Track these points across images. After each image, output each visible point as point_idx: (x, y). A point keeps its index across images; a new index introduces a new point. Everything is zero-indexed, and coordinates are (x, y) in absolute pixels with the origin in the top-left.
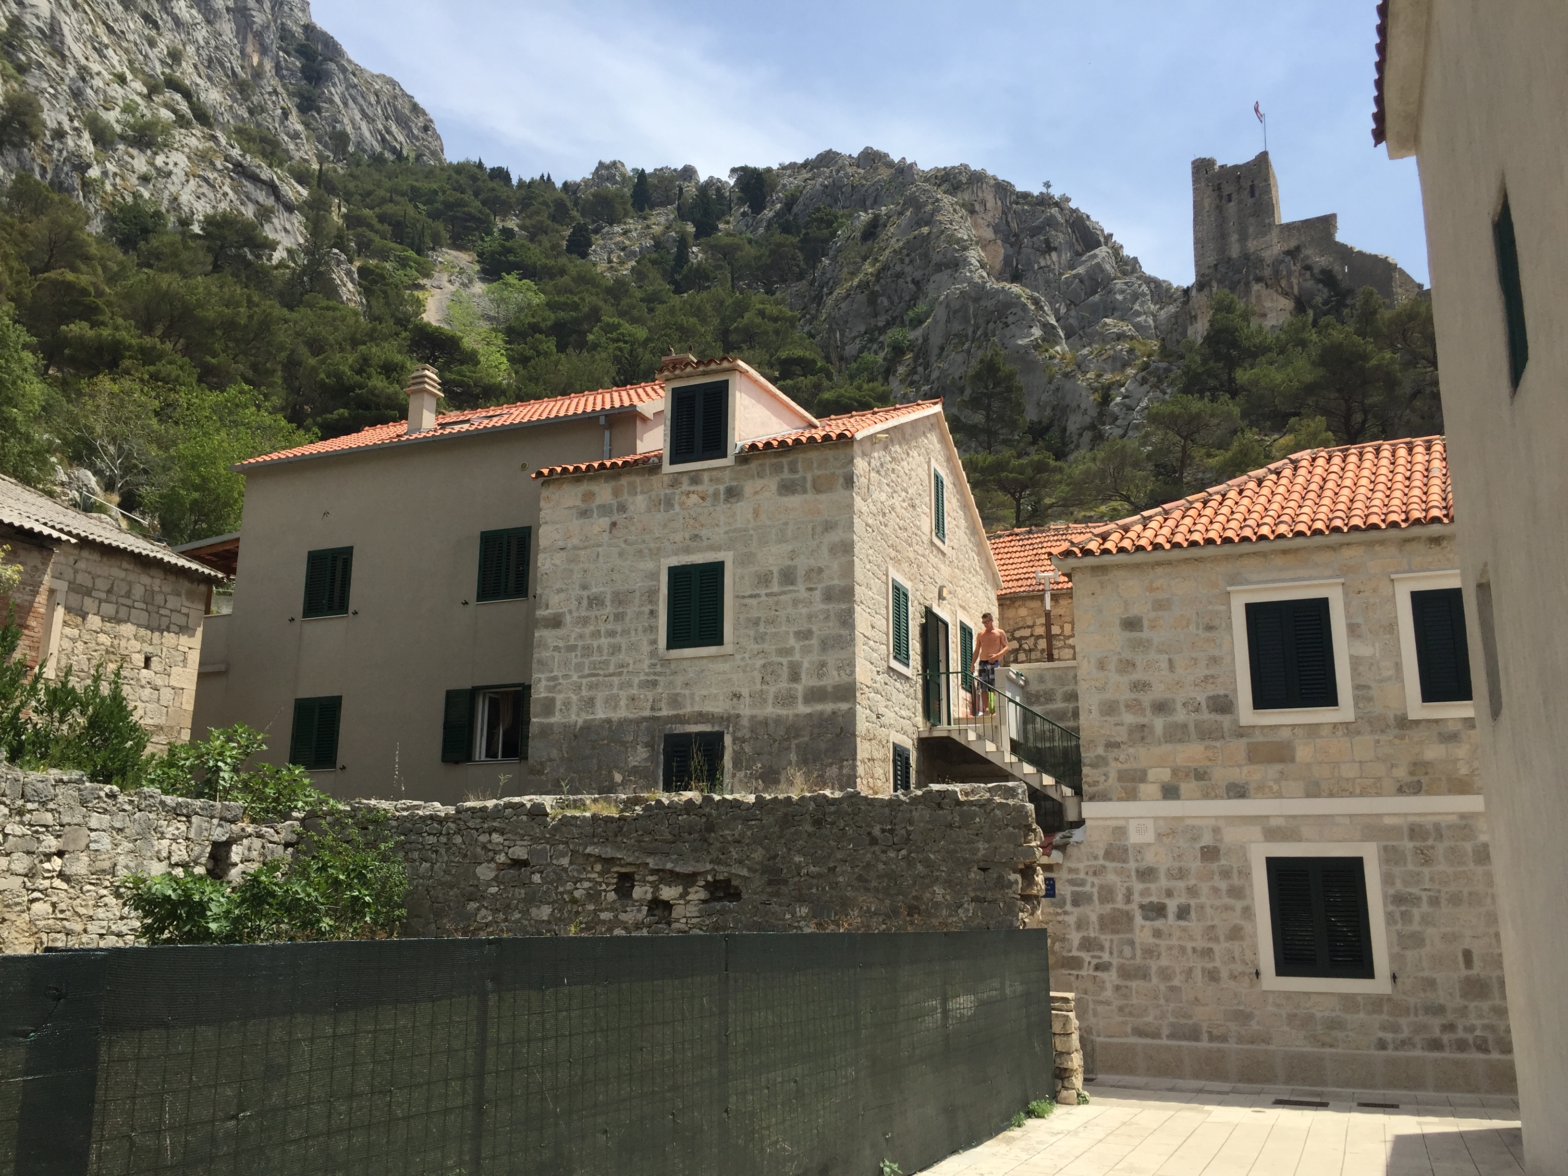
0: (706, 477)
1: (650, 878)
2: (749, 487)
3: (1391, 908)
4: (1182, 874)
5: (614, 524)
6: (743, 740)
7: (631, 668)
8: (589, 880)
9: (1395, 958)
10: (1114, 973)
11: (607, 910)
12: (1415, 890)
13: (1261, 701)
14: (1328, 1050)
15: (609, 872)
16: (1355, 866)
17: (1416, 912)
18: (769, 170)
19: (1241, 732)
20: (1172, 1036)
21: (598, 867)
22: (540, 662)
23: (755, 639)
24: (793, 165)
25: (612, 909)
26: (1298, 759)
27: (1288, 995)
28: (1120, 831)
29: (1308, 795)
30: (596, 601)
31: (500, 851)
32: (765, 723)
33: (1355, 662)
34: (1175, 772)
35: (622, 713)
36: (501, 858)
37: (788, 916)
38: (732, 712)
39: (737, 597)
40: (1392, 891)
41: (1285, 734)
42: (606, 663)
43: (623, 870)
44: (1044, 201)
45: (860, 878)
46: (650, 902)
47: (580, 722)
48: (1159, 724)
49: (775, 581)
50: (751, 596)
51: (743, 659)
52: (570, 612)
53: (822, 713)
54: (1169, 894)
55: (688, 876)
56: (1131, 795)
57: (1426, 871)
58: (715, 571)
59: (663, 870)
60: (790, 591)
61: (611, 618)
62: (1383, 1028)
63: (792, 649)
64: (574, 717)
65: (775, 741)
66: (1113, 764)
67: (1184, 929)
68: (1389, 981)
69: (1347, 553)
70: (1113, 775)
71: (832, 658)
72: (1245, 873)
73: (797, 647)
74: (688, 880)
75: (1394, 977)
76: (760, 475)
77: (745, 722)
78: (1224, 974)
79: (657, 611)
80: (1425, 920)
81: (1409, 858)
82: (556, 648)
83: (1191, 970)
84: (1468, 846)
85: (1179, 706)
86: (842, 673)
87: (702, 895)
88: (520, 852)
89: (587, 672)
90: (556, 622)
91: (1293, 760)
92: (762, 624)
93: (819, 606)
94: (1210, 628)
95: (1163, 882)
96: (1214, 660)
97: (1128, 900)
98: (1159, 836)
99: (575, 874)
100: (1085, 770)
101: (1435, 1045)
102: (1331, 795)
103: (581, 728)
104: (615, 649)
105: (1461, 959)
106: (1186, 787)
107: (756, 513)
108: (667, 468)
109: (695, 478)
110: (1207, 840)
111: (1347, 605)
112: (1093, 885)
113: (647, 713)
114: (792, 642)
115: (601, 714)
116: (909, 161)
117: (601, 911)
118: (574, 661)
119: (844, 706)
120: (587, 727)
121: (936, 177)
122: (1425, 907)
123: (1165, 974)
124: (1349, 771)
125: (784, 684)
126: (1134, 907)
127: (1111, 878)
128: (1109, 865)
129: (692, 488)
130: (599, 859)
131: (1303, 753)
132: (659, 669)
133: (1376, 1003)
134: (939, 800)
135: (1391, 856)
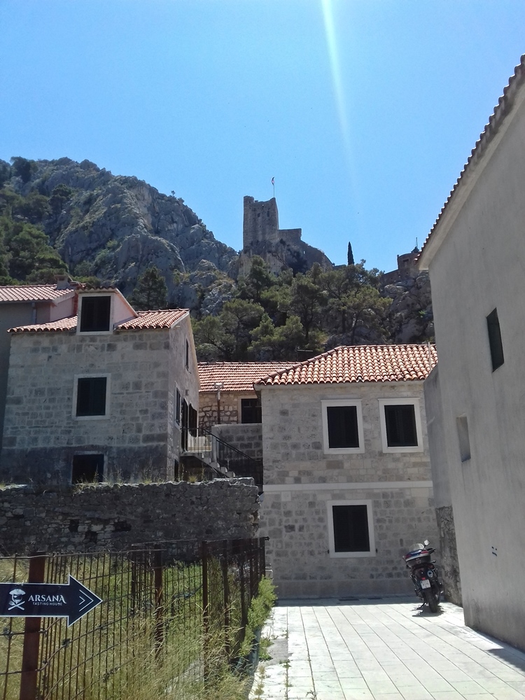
0: (98, 338)
1: (87, 522)
2: (120, 345)
3: (376, 524)
4: (301, 513)
5: (50, 357)
6: (113, 458)
7: (57, 424)
8: (56, 523)
9: (377, 543)
10: (274, 553)
11: (64, 537)
12: (384, 517)
13: (332, 445)
14: (353, 580)
15: (66, 519)
16: (363, 509)
17: (384, 525)
18: (33, 161)
19: (324, 457)
20: (296, 578)
21: (61, 517)
22: (9, 420)
23: (121, 413)
24: (46, 161)
25: (67, 537)
26: (345, 467)
27: (339, 559)
28: (278, 496)
29: (348, 482)
30: (40, 392)
31: (8, 511)
32: (125, 450)
33: (365, 431)
34: (300, 472)
35: (51, 445)
36: (9, 514)
37: (153, 536)
38: (108, 445)
39: (112, 393)
40: (376, 518)
41: (340, 458)
42: (44, 421)
43: (73, 518)
44: (172, 199)
45: (186, 519)
46: (86, 532)
47: (29, 449)
48: (294, 452)
49: (131, 387)
50: (119, 394)
51: (114, 422)
52: (26, 396)
53: (151, 447)
54: (296, 521)
55: (105, 520)
56: (283, 482)
57: (388, 510)
58: (102, 381)
59: (93, 518)
60: (138, 392)
61: (48, 401)
62: (372, 570)
63: (138, 417)
64: (26, 446)
65: (129, 459)
66: (276, 469)
67: (301, 535)
68: (375, 552)
69: (363, 389)
70: (275, 474)
71: (157, 422)
72: (325, 512)
73: (141, 417)
74: (105, 522)
75: (377, 551)
76: (125, 340)
77: (114, 450)
78: (316, 552)
79: (72, 398)
80: (387, 528)
81: (382, 505)
82: (17, 414)
83: (304, 551)
84: (402, 500)
85: (301, 446)
86: (161, 429)
87: (112, 528)
88: (19, 511)
89: (34, 425)
90: (18, 401)
91: (343, 468)
92: (124, 406)
93: (151, 399)
94: (314, 416)
95: (294, 516)
96: (315, 428)
97: (280, 525)
98: (293, 498)
99: (49, 521)
100: (264, 471)
101: (390, 575)
102: (356, 482)
103: (30, 452)
104: (50, 415)
105: (399, 543)
106: (303, 478)
107: (123, 357)
108: (79, 333)
109: (93, 339)
110: (311, 499)
111: (363, 409)
112: (266, 519)
113: (65, 445)
114: (138, 414)
115: (40, 445)
116: (107, 170)
117: (61, 537)
118: (27, 420)
119: (162, 444)
120: (33, 452)
121: (121, 180)
122: (387, 523)
123: (294, 553)
124: (362, 472)
125: (134, 433)
126: (283, 527)
127: (274, 516)
128: (273, 510)
129: (91, 343)
130: (63, 514)
131: (346, 465)
132: (71, 425)
133: (370, 560)
134: (221, 485)
135: (376, 504)
